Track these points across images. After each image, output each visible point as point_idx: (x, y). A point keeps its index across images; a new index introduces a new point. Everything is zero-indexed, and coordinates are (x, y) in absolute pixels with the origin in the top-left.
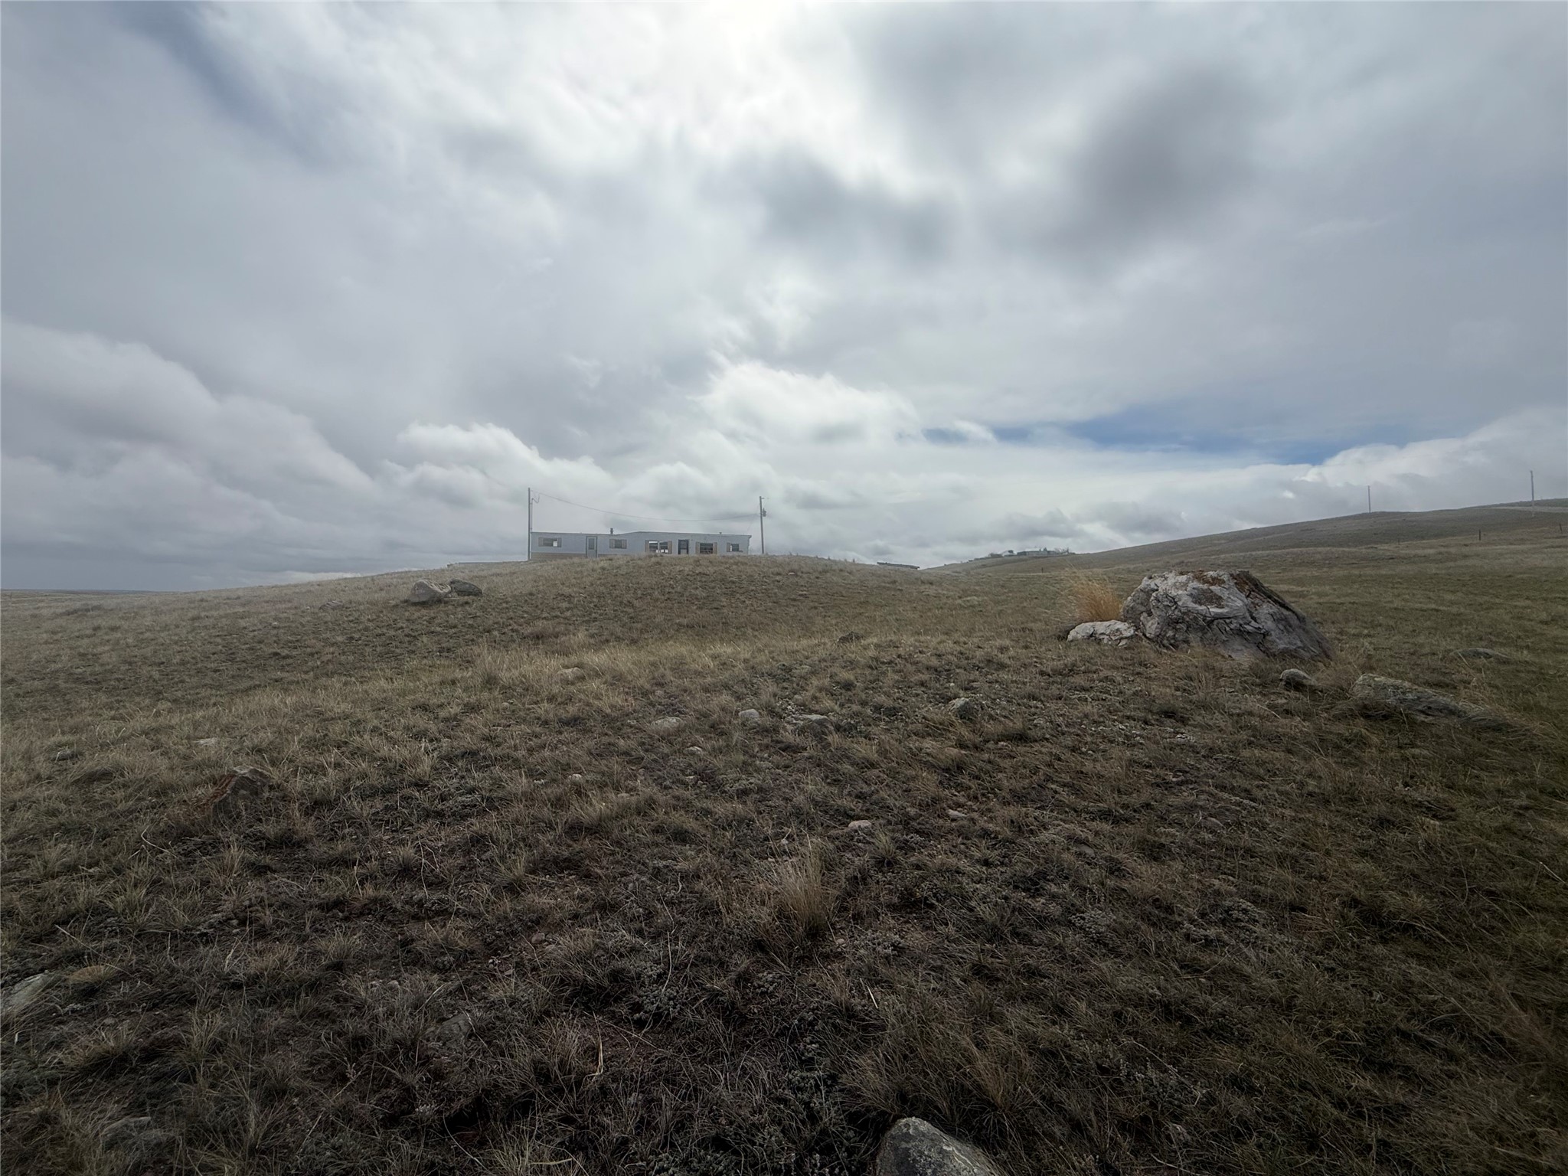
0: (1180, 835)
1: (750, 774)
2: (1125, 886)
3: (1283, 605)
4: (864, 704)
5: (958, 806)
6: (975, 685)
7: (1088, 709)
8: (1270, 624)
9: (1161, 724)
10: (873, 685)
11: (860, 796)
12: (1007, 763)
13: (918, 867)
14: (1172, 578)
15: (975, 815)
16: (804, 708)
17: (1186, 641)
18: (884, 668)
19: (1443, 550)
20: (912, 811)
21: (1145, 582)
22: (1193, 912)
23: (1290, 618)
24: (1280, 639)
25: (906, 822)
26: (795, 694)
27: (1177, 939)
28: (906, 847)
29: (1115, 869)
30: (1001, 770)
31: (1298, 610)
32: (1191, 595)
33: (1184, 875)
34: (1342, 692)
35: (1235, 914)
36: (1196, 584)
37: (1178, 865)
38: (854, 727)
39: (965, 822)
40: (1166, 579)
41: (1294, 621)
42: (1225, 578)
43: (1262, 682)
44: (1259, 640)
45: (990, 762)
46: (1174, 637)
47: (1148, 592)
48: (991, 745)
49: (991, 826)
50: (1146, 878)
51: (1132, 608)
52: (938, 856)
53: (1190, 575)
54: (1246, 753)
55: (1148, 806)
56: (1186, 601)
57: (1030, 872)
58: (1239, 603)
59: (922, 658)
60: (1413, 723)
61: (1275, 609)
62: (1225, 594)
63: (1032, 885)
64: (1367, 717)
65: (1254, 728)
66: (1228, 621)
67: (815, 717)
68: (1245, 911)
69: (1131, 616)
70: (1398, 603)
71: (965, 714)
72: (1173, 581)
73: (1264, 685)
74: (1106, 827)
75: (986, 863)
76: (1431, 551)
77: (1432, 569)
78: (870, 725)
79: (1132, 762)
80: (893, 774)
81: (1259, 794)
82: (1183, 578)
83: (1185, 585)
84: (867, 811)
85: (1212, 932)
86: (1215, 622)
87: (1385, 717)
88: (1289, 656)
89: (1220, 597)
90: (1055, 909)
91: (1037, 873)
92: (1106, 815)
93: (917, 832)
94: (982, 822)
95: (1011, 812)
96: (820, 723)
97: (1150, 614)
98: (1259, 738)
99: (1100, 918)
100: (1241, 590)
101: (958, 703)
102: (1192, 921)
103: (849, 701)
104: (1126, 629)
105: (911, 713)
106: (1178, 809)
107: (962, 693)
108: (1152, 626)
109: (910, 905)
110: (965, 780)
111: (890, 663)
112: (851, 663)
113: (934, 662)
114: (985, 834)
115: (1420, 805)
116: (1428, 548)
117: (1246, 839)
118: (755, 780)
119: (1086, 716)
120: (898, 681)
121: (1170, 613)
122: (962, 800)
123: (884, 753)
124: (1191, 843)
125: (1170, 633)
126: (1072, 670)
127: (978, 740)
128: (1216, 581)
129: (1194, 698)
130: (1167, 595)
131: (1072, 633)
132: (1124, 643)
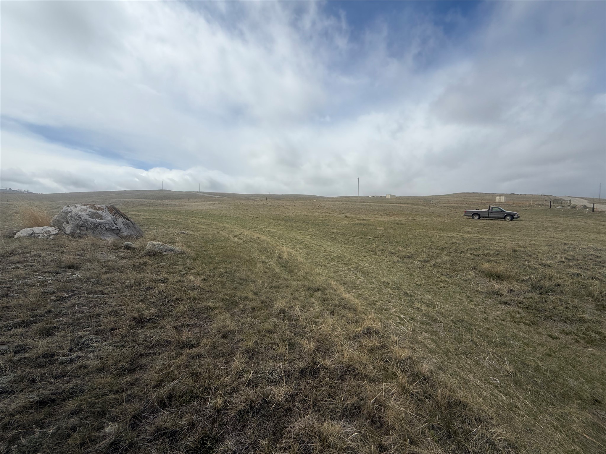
3: (127, 219)
8: (122, 226)
9: (65, 272)
14: (79, 207)
17: (86, 235)
19: (180, 203)
21: (65, 208)
23: (129, 223)
24: (125, 231)
31: (133, 220)
32: (88, 214)
34: (143, 248)
36: (91, 210)
40: (76, 207)
41: (131, 225)
42: (104, 208)
43: (116, 248)
44: (117, 232)
46: (80, 233)
47: (67, 213)
51: (58, 220)
53: (88, 206)
56: (85, 217)
58: (110, 218)
61: (124, 220)
62: (104, 214)
65: (109, 266)
66: (105, 225)
69: (58, 224)
70: (166, 219)
72: (80, 208)
76: (177, 203)
77: (177, 208)
81: (106, 291)
82: (85, 207)
83: (85, 210)
86: (100, 226)
88: (128, 237)
89: (102, 216)
97: (68, 223)
98: (111, 269)
100: (111, 213)
104: (54, 230)
108: (69, 229)
115: (160, 280)
116: (176, 202)
117: (98, 310)
121: (78, 222)
125: (78, 231)
128: (100, 209)
130: (76, 214)
131: (17, 234)
132: (52, 237)
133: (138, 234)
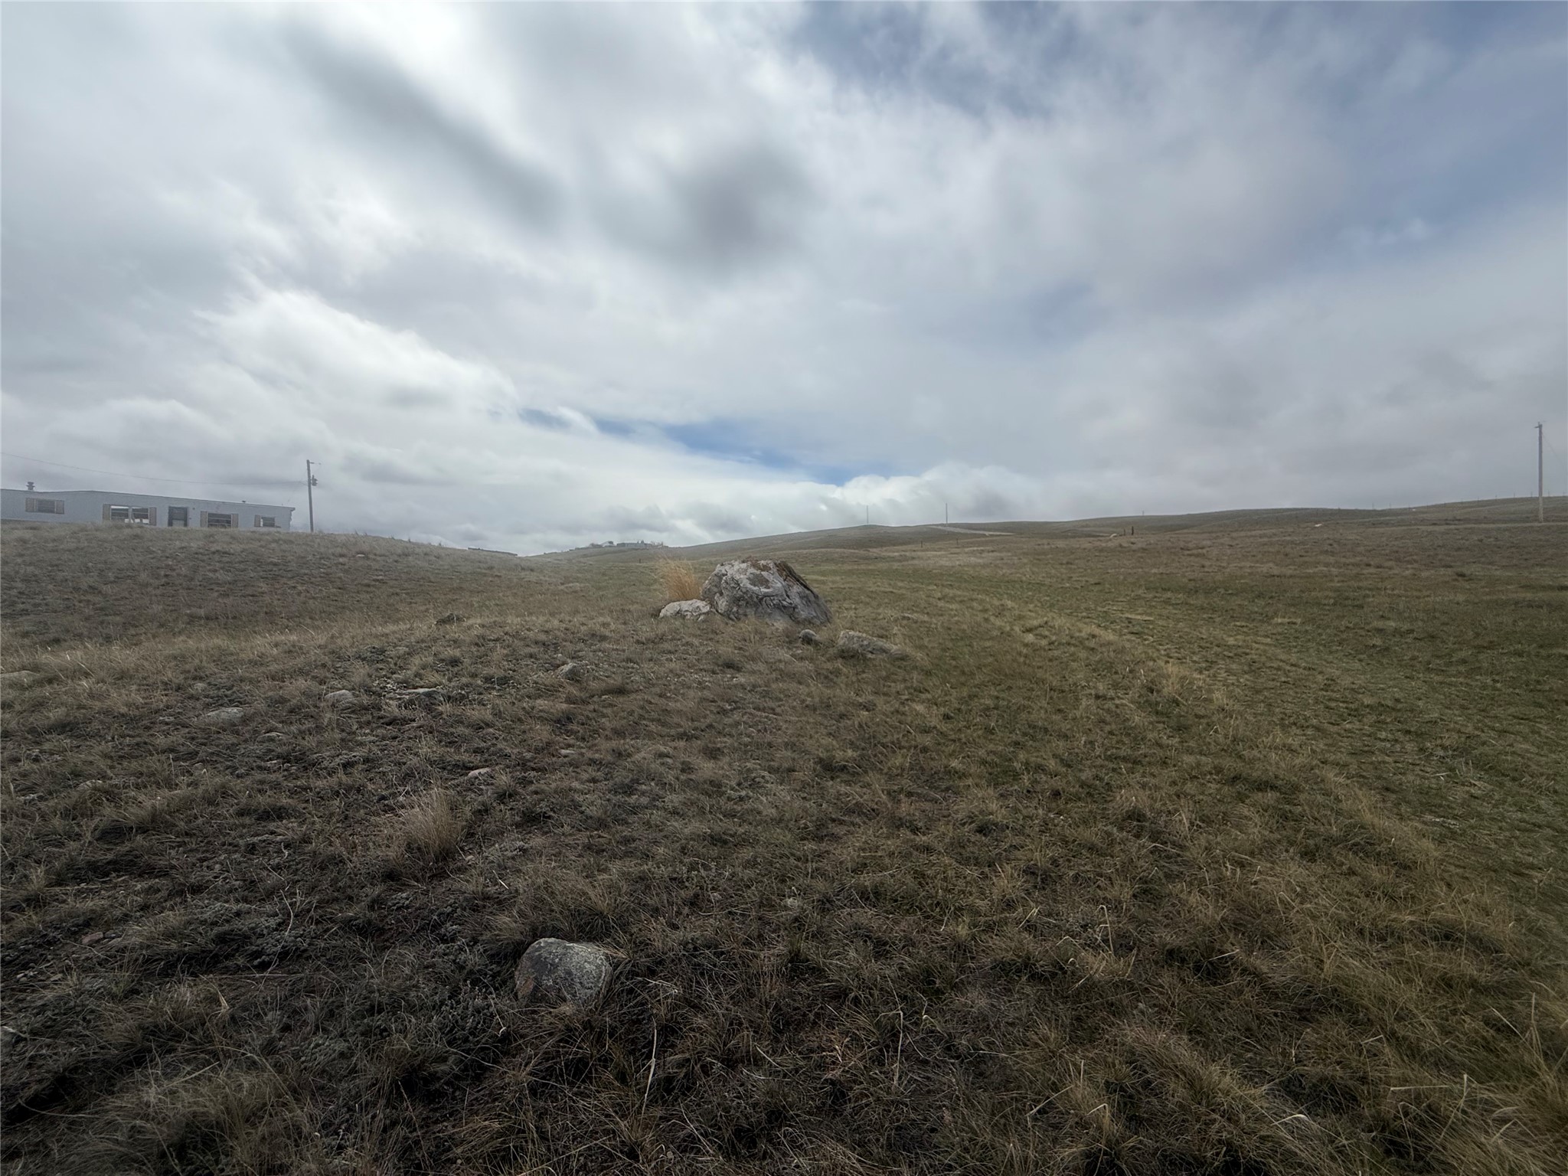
0: (728, 740)
1: (351, 750)
2: (693, 777)
3: (806, 587)
4: (474, 676)
5: (569, 746)
6: (580, 654)
7: (672, 665)
8: (797, 600)
9: (724, 672)
10: (482, 659)
11: (477, 751)
12: (608, 711)
13: (536, 793)
14: (738, 565)
15: (583, 751)
16: (406, 684)
17: (746, 615)
18: (491, 644)
19: (903, 554)
20: (528, 755)
21: (718, 568)
22: (734, 783)
23: (811, 597)
24: (803, 611)
25: (523, 765)
26: (393, 673)
27: (722, 801)
28: (525, 782)
29: (687, 768)
30: (604, 716)
31: (815, 590)
32: (749, 579)
33: (730, 765)
34: (832, 642)
35: (757, 780)
36: (752, 570)
37: (727, 759)
38: (463, 697)
39: (576, 756)
40: (733, 566)
41: (812, 598)
42: (771, 565)
43: (789, 640)
44: (789, 611)
45: (595, 711)
46: (737, 612)
47: (720, 576)
48: (596, 699)
49: (597, 756)
50: (707, 769)
51: (709, 589)
52: (553, 782)
53: (749, 563)
54: (774, 686)
55: (710, 726)
56: (746, 583)
57: (627, 781)
58: (779, 585)
59: (531, 634)
60: (865, 659)
61: (800, 589)
62: (771, 578)
63: (628, 789)
64: (843, 658)
65: (781, 670)
66: (772, 598)
67: (421, 690)
68: (763, 777)
69: (708, 597)
71: (574, 676)
72: (737, 568)
73: (790, 642)
74: (682, 744)
75: (594, 781)
77: (896, 566)
78: (481, 694)
79: (703, 700)
80: (508, 730)
81: (778, 710)
82: (744, 566)
83: (746, 570)
84: (486, 761)
85: (743, 793)
86: (764, 600)
87: (852, 657)
88: (809, 622)
89: (768, 580)
90: (644, 800)
91: (632, 780)
92: (683, 736)
93: (533, 769)
94: (589, 754)
95: (614, 744)
96: (428, 695)
97: (721, 594)
98: (785, 675)
99: (673, 799)
100: (781, 575)
101: (566, 668)
102: (732, 789)
103: (456, 675)
104: (704, 607)
105: (522, 680)
106: (731, 726)
107: (569, 660)
108: (722, 604)
109: (532, 820)
110: (574, 727)
111: (497, 640)
112: (455, 642)
113: (543, 637)
114: (592, 762)
115: (860, 705)
117: (769, 738)
118: (359, 753)
119: (671, 671)
120: (507, 655)
121: (735, 592)
122: (572, 742)
123: (497, 714)
124: (736, 744)
125: (735, 609)
126: (662, 638)
127: (584, 695)
128: (766, 568)
129: (747, 654)
130: (733, 579)
131: (663, 611)
132: (702, 617)
133: (823, 618)
